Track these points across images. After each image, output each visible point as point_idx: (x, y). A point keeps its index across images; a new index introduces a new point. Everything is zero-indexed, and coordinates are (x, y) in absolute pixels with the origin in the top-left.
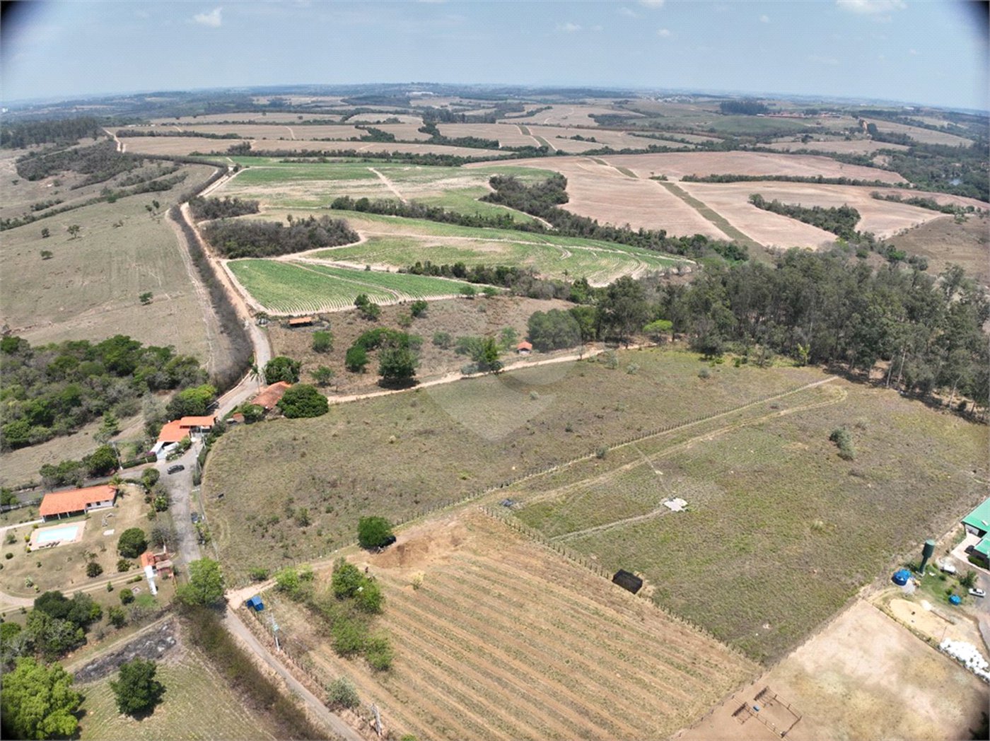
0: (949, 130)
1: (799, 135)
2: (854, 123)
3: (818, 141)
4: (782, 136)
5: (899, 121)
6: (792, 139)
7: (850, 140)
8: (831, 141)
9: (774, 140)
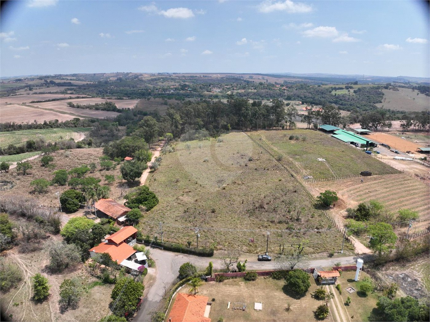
0: (79, 80)
1: (26, 88)
2: (43, 81)
3: (37, 89)
4: (19, 90)
5: (58, 79)
6: (24, 90)
7: (49, 87)
8: (42, 88)
9: (17, 91)
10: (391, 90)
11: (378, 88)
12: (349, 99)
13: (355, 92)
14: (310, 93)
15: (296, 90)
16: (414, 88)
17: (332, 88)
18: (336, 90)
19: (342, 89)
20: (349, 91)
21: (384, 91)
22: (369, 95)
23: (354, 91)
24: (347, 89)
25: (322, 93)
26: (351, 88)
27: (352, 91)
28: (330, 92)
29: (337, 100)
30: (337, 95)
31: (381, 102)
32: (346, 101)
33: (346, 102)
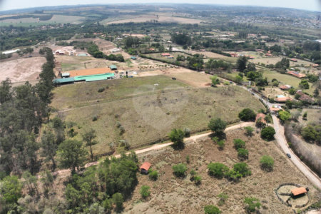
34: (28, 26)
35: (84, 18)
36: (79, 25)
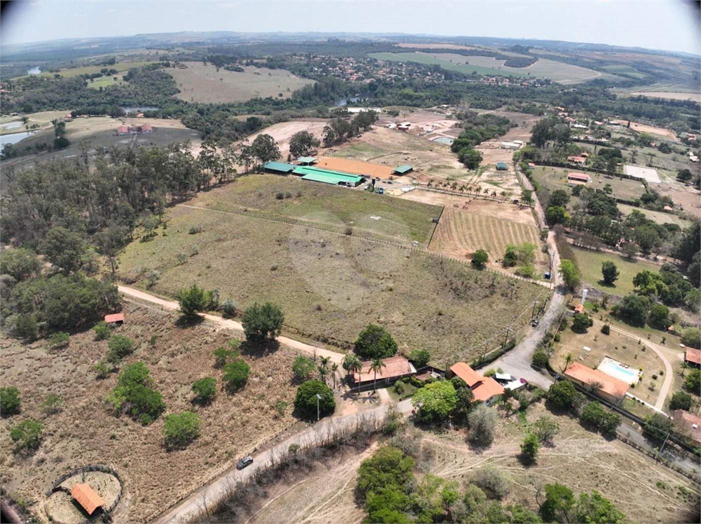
10: (177, 69)
11: (155, 67)
12: (130, 94)
13: (125, 79)
14: (52, 91)
15: (24, 90)
16: (204, 61)
17: (81, 76)
18: (92, 80)
19: (98, 76)
20: (115, 79)
21: (168, 70)
22: (152, 82)
23: (124, 77)
24: (109, 75)
25: (75, 89)
26: (114, 72)
27: (120, 77)
28: (86, 84)
29: (113, 99)
30: (104, 89)
31: (179, 92)
32: (128, 98)
33: (128, 100)
34: (470, 72)
35: (599, 75)
36: (563, 87)
